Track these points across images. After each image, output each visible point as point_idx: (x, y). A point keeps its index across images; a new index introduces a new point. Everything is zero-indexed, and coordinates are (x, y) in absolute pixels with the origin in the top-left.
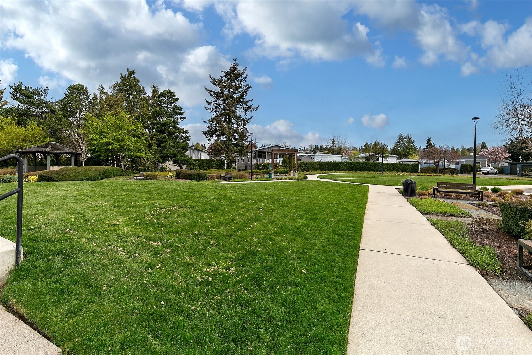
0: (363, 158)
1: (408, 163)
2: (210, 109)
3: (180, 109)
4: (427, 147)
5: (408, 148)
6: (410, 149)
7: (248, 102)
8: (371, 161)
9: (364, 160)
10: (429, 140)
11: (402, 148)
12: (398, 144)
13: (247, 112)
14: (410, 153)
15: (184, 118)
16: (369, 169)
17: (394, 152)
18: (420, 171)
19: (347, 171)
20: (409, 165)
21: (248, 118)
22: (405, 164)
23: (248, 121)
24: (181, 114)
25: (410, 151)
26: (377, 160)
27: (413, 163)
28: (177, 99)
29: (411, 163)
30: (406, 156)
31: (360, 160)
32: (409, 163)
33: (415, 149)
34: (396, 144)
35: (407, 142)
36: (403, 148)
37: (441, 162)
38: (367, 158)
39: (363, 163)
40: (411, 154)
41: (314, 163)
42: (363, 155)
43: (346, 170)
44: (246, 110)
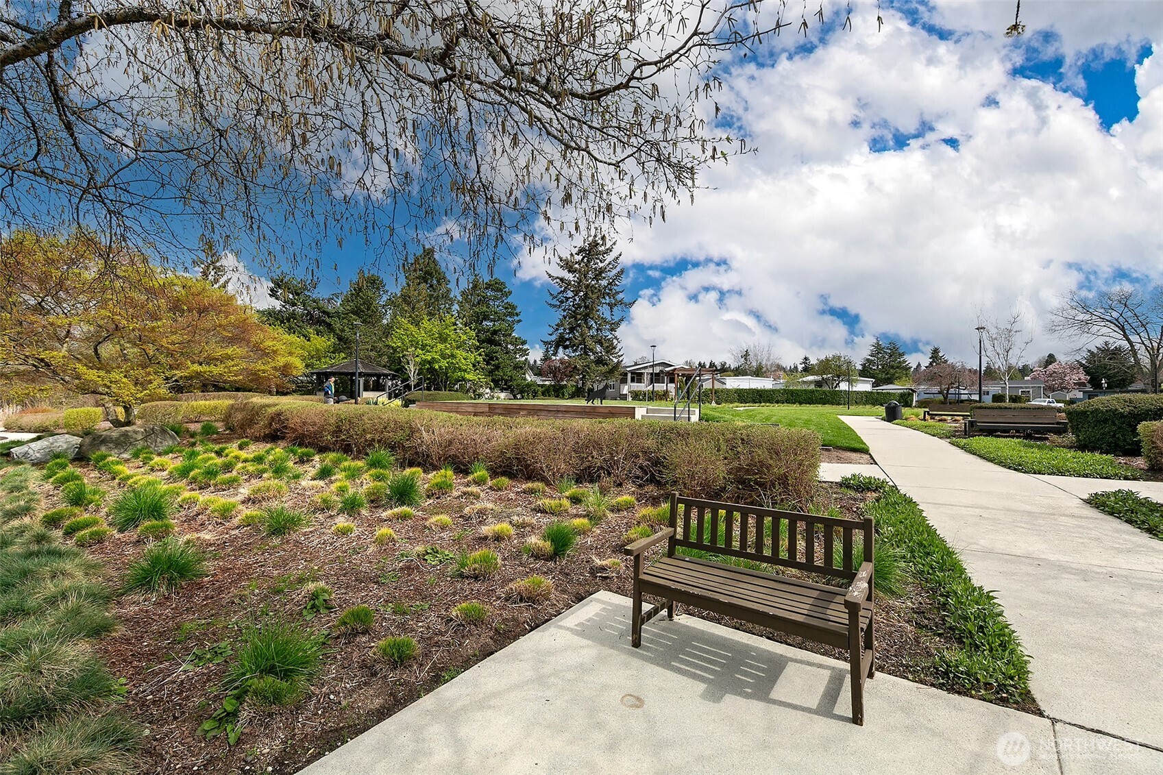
0: (811, 382)
1: (893, 391)
2: (555, 306)
3: (514, 308)
4: (931, 364)
5: (892, 367)
6: (898, 367)
7: (618, 293)
8: (826, 388)
9: (812, 387)
10: (936, 351)
11: (880, 367)
12: (873, 358)
13: (615, 309)
14: (897, 375)
15: (519, 321)
16: (824, 402)
17: (865, 372)
18: (914, 405)
19: (786, 404)
20: (895, 394)
21: (616, 319)
22: (889, 393)
23: (618, 324)
24: (517, 315)
25: (896, 372)
26: (836, 387)
27: (902, 391)
28: (510, 293)
29: (899, 391)
30: (889, 381)
31: (805, 387)
32: (895, 391)
33: (907, 369)
34: (868, 360)
35: (891, 356)
36: (883, 367)
37: (952, 391)
38: (819, 384)
39: (812, 392)
40: (900, 378)
41: (728, 390)
42: (811, 378)
43: (783, 403)
44: (611, 306)
